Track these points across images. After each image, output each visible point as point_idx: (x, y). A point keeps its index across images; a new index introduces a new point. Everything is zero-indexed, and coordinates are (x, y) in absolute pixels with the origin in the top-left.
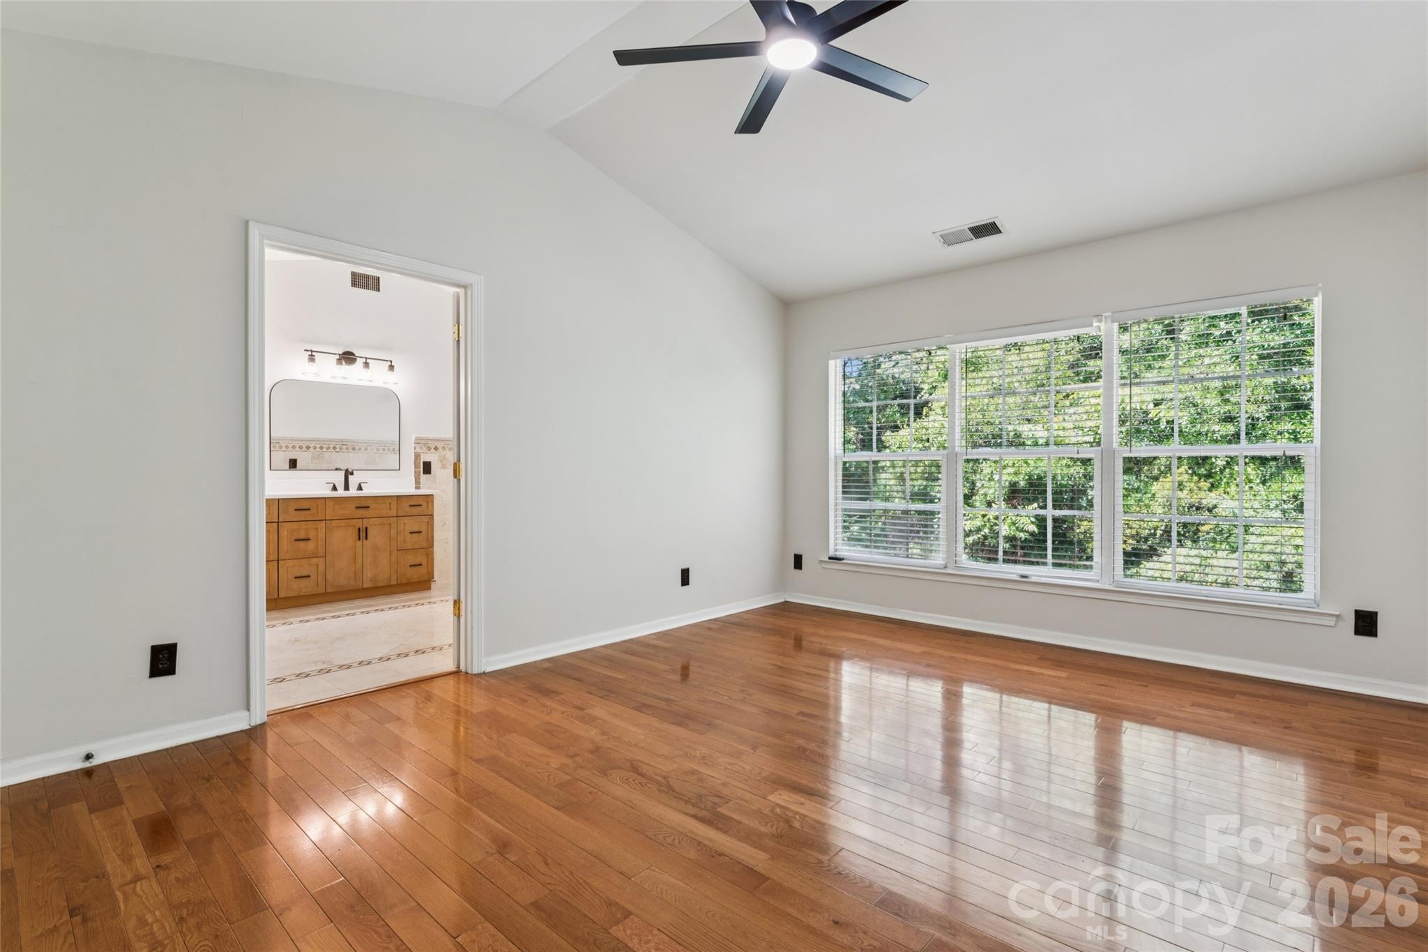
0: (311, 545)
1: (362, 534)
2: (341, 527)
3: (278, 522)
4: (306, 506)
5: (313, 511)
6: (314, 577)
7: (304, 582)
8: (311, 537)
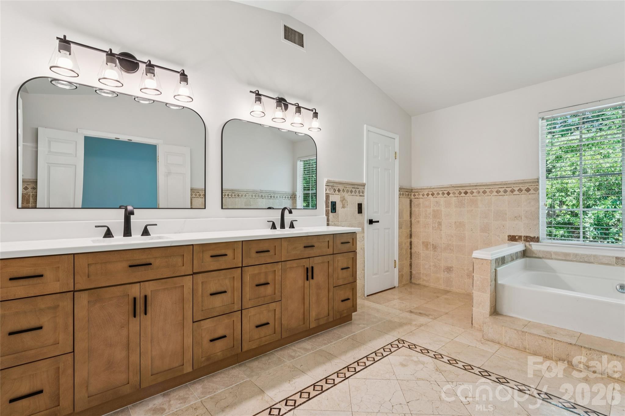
0: (269, 290)
1: (309, 273)
2: (293, 267)
3: (242, 267)
4: (264, 247)
5: (272, 252)
6: (272, 324)
7: (264, 331)
8: (269, 282)
